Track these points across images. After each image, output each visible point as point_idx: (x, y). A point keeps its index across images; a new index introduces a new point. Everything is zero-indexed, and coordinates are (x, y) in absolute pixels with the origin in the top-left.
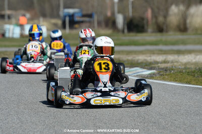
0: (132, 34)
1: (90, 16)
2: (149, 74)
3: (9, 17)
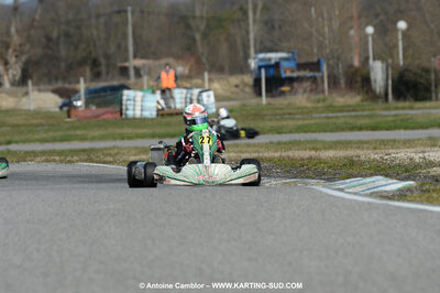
0: (400, 104)
1: (316, 66)
2: (399, 190)
3: (138, 74)
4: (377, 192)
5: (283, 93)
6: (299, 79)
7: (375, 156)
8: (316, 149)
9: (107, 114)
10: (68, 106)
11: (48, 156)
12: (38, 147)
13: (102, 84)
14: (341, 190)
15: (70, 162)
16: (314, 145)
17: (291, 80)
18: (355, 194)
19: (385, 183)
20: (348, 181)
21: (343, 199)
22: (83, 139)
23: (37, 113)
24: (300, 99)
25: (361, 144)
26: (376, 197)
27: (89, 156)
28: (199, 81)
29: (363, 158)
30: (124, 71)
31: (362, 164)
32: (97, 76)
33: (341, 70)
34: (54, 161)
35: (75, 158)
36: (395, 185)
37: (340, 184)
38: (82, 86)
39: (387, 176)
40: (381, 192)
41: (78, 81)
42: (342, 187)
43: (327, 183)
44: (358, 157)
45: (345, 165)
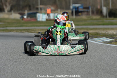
1: (88, 8)
2: (110, 41)
3: (41, 9)
4: (104, 42)
5: (79, 15)
6: (84, 12)
7: (104, 32)
8: (88, 30)
9: (32, 20)
10: (22, 18)
11: (17, 31)
12: (14, 28)
13: (31, 12)
14: (94, 41)
15: (23, 32)
17: (81, 12)
18: (98, 42)
19: (106, 39)
20: (96, 38)
21: (95, 43)
22: (26, 26)
23: (14, 19)
24: (84, 17)
25: (99, 29)
26: (103, 43)
27: (28, 31)
28: (57, 11)
29: (100, 32)
30: (37, 9)
31: (100, 34)
32: (30, 10)
33: (95, 9)
34: (19, 32)
35: (24, 31)
36: (108, 40)
37: (94, 39)
38: (26, 12)
39: (106, 37)
40: (105, 42)
41: (25, 11)
42: (94, 40)
43: (91, 39)
44: (99, 32)
45: (95, 34)
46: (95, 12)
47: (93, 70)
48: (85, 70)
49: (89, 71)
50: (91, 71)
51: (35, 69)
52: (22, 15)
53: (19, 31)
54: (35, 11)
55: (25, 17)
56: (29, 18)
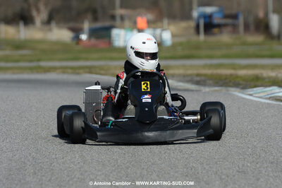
1: (235, 17)
3: (122, 18)
4: (273, 97)
5: (214, 34)
6: (225, 25)
7: (272, 74)
8: (234, 69)
9: (101, 44)
10: (77, 39)
11: (64, 70)
12: (57, 64)
13: (98, 25)
14: (251, 95)
15: (78, 74)
16: (234, 67)
17: (219, 26)
18: (259, 97)
20: (255, 89)
21: (252, 100)
22: (87, 59)
23: (58, 43)
24: (225, 38)
25: (263, 67)
26: (273, 100)
27: (91, 70)
28: (159, 24)
29: (265, 75)
30: (113, 17)
31: (263, 79)
32: (95, 19)
33: (251, 20)
34: (68, 73)
35: (81, 71)
37: (250, 91)
39: (280, 86)
40: (276, 97)
41: (83, 22)
42: (251, 93)
43: (242, 91)
44: (262, 74)
45: (253, 80)
46: (252, 27)
47: (249, 164)
48: (227, 163)
49: (238, 166)
50: (243, 165)
51: (109, 161)
52: (77, 31)
53: (70, 71)
54: (107, 24)
55: (84, 37)
56: (93, 41)
